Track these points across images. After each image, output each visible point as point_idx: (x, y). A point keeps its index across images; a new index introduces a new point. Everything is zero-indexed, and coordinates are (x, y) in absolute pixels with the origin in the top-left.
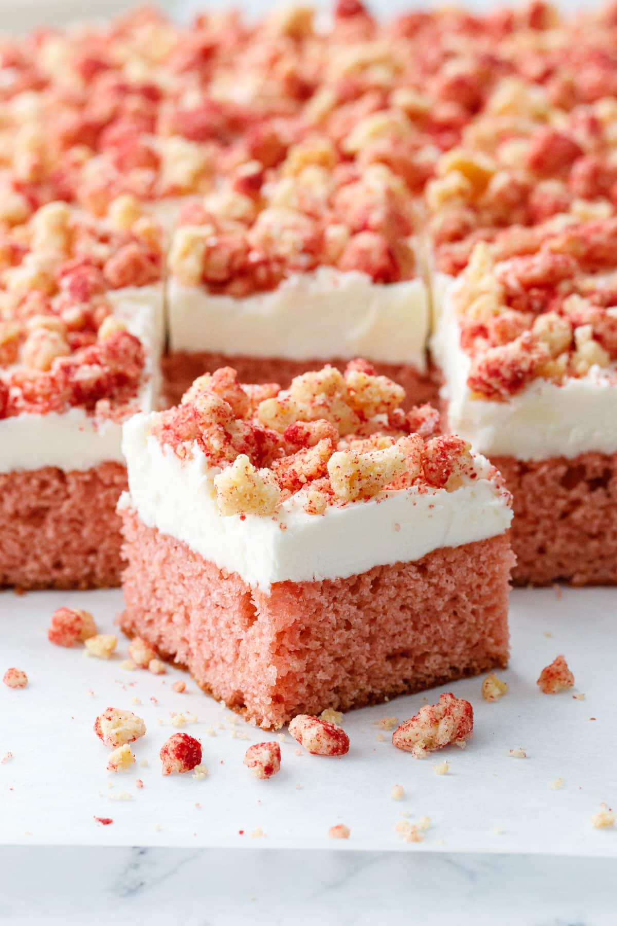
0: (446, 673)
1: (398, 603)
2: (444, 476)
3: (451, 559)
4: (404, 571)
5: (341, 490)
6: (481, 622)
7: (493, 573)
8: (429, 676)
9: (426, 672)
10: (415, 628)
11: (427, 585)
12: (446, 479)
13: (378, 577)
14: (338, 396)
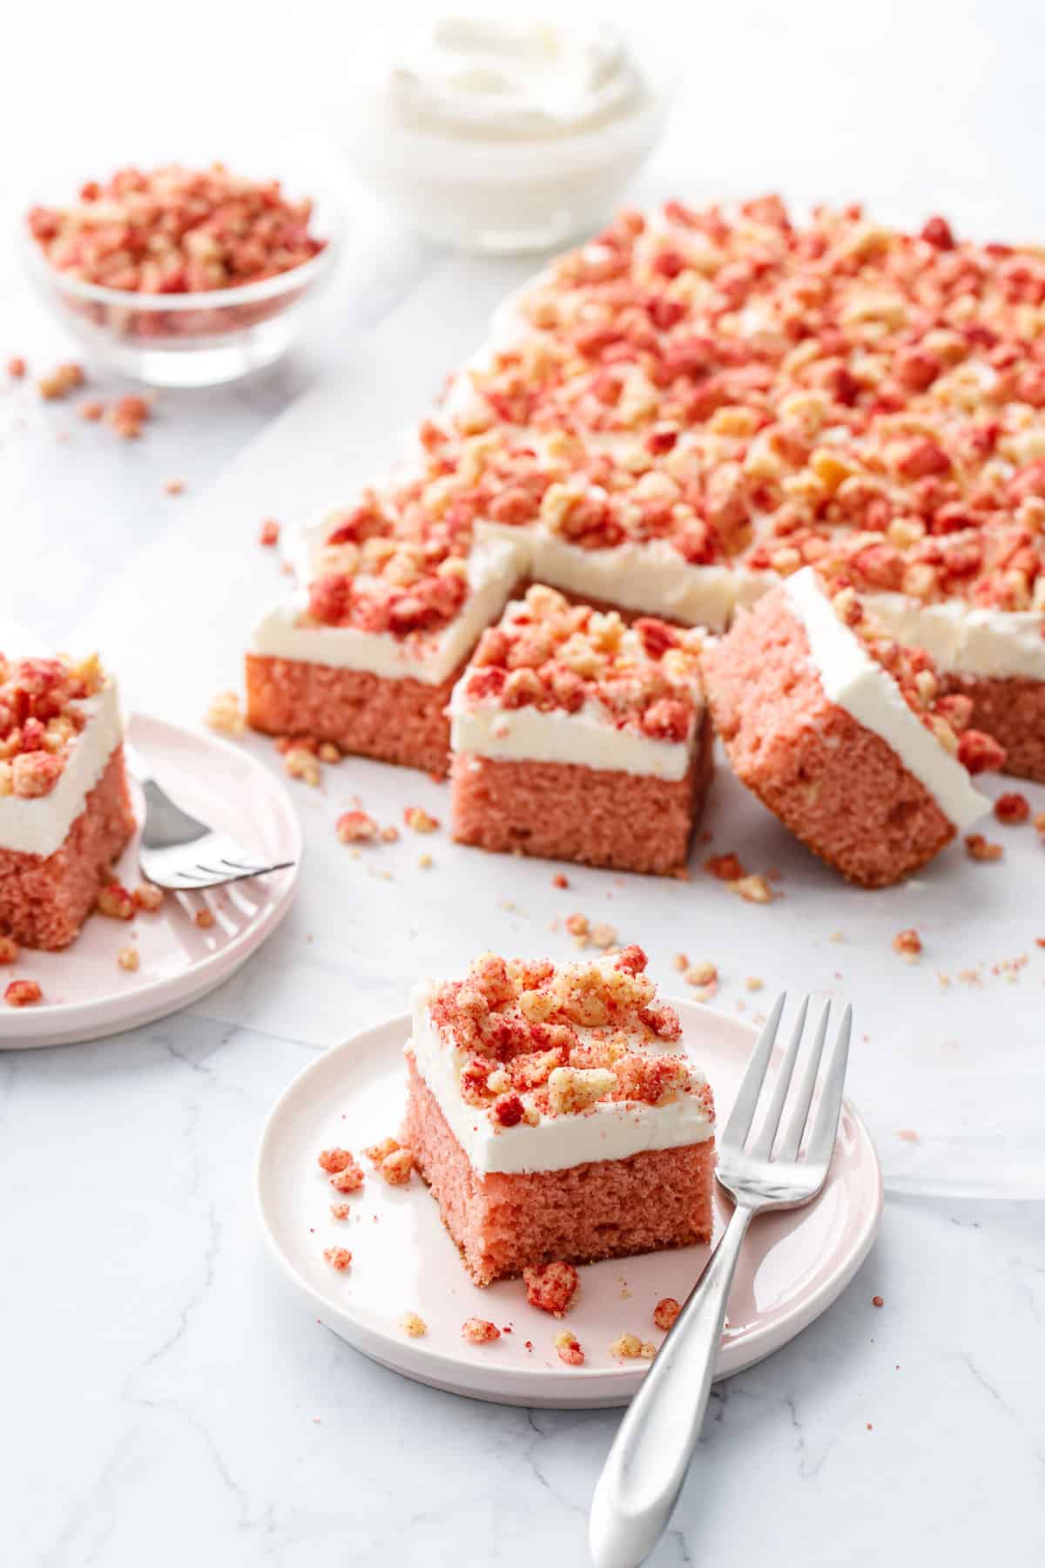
0: (650, 1245)
1: (606, 1190)
2: (655, 1096)
3: (656, 1159)
4: (611, 1167)
5: (555, 1103)
6: (685, 1207)
7: (696, 1171)
8: (635, 1246)
9: (631, 1243)
10: (622, 1209)
11: (632, 1179)
12: (657, 1098)
13: (585, 1171)
14: (592, 992)
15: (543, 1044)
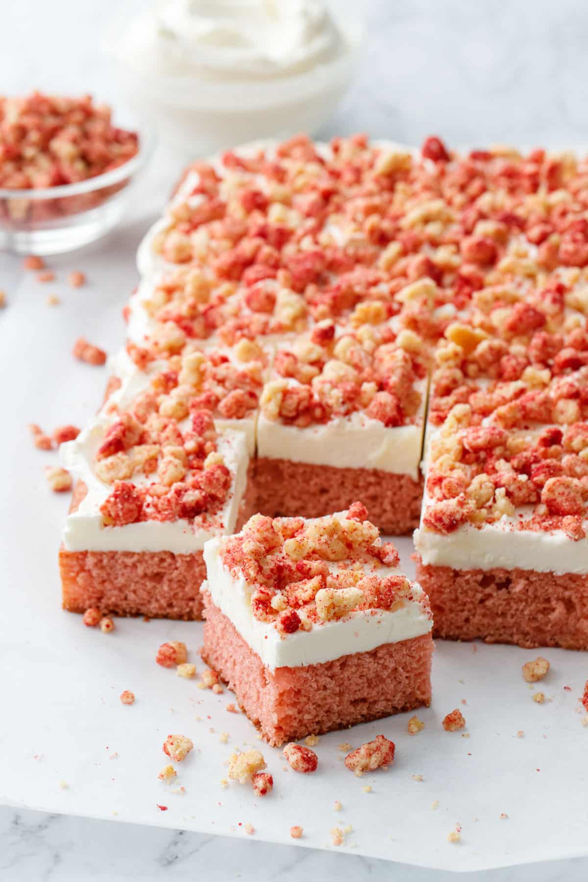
0: (389, 711)
1: (358, 674)
2: (389, 603)
3: (392, 649)
4: (361, 657)
5: (322, 614)
6: (412, 682)
7: (420, 656)
8: (378, 712)
9: (375, 710)
10: (369, 686)
11: (376, 665)
12: (390, 605)
13: (344, 662)
14: (335, 537)
15: (306, 574)
